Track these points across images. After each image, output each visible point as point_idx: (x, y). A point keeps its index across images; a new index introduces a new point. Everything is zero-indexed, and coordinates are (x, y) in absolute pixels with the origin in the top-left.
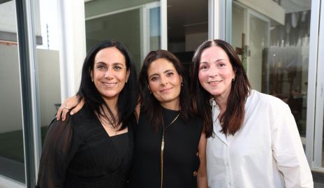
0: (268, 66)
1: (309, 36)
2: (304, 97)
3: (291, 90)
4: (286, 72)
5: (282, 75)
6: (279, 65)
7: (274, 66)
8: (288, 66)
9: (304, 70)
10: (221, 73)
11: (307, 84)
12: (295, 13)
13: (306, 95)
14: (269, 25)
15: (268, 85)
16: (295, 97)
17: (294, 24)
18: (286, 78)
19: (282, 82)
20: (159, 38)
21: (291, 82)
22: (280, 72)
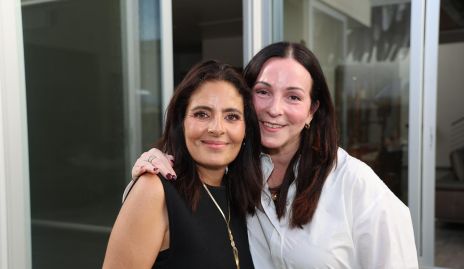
0: (344, 96)
1: (409, 45)
2: (404, 149)
3: (383, 139)
4: (373, 107)
5: (368, 112)
6: (363, 95)
7: (354, 96)
8: (378, 96)
9: (403, 102)
10: (289, 111)
11: (407, 126)
12: (388, 6)
13: (407, 145)
14: (345, 25)
15: (345, 128)
16: (390, 149)
17: (386, 26)
18: (374, 117)
19: (367, 123)
20: (159, 43)
21: (383, 124)
22: (364, 107)
